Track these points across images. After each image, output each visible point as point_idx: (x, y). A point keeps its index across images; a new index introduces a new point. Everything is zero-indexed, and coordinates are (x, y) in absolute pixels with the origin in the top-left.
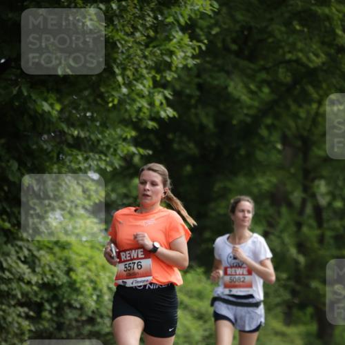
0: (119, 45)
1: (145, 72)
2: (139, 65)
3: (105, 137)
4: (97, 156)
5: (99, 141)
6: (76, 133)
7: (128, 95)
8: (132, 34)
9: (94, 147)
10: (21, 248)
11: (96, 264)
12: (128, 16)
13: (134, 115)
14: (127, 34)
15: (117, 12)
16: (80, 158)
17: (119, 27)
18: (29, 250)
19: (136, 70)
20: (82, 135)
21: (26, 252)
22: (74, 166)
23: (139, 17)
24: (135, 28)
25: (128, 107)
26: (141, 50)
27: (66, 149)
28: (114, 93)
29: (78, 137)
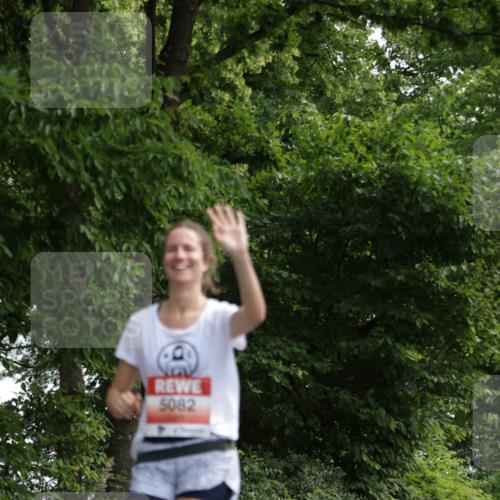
0: (470, 301)
1: (495, 321)
2: (489, 315)
3: (462, 381)
4: (456, 400)
5: (457, 385)
6: (436, 380)
7: (481, 343)
8: (482, 290)
9: (453, 391)
10: (392, 484)
11: (459, 496)
12: (478, 275)
13: (488, 361)
14: (478, 290)
15: (467, 272)
16: (441, 402)
17: (470, 285)
18: (399, 486)
19: (487, 320)
20: (442, 381)
21: (397, 488)
22: (436, 409)
23: (487, 275)
24: (485, 285)
25: (482, 355)
26: (490, 302)
27: (428, 395)
28: (468, 343)
29: (438, 383)
